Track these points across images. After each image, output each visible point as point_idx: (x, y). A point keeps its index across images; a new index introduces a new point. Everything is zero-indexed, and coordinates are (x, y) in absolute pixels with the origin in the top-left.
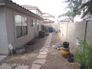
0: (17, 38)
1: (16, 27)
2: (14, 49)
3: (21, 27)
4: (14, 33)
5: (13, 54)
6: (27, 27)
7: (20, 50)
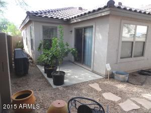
0: (121, 58)
1: (123, 42)
2: (114, 72)
3: (133, 42)
4: (117, 50)
5: (110, 78)
6: (144, 42)
7: (121, 76)
